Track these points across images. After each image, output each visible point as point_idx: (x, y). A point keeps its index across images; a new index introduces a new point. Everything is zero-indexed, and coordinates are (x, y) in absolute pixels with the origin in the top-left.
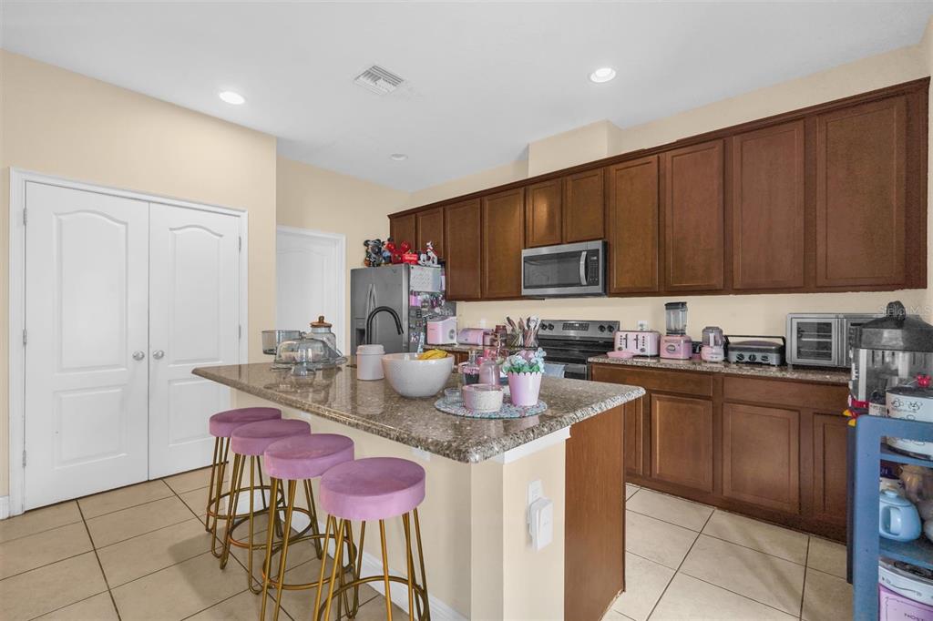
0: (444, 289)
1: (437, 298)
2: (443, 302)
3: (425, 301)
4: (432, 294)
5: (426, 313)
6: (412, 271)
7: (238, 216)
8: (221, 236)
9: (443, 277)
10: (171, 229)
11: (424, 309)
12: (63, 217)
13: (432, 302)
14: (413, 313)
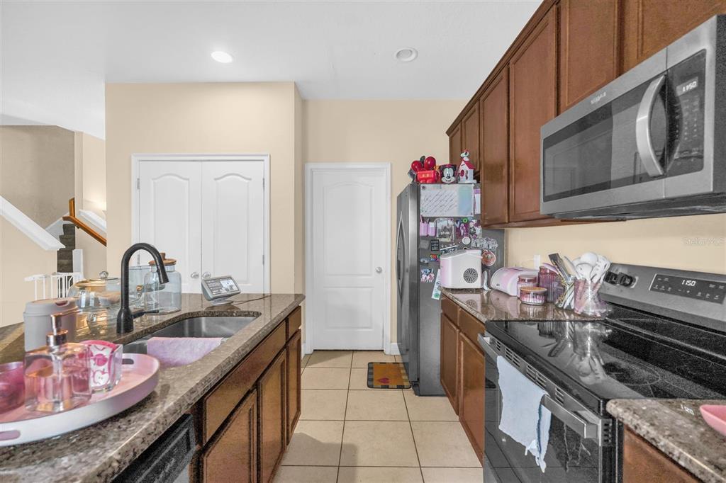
0: (478, 211)
1: (467, 225)
2: (478, 230)
3: (445, 229)
4: (457, 220)
5: (447, 244)
6: (422, 192)
7: (263, 160)
8: (250, 179)
9: (478, 197)
10: (216, 179)
11: (443, 240)
12: (156, 181)
13: (458, 230)
14: (425, 245)
